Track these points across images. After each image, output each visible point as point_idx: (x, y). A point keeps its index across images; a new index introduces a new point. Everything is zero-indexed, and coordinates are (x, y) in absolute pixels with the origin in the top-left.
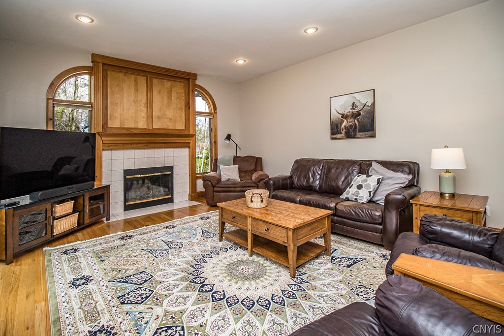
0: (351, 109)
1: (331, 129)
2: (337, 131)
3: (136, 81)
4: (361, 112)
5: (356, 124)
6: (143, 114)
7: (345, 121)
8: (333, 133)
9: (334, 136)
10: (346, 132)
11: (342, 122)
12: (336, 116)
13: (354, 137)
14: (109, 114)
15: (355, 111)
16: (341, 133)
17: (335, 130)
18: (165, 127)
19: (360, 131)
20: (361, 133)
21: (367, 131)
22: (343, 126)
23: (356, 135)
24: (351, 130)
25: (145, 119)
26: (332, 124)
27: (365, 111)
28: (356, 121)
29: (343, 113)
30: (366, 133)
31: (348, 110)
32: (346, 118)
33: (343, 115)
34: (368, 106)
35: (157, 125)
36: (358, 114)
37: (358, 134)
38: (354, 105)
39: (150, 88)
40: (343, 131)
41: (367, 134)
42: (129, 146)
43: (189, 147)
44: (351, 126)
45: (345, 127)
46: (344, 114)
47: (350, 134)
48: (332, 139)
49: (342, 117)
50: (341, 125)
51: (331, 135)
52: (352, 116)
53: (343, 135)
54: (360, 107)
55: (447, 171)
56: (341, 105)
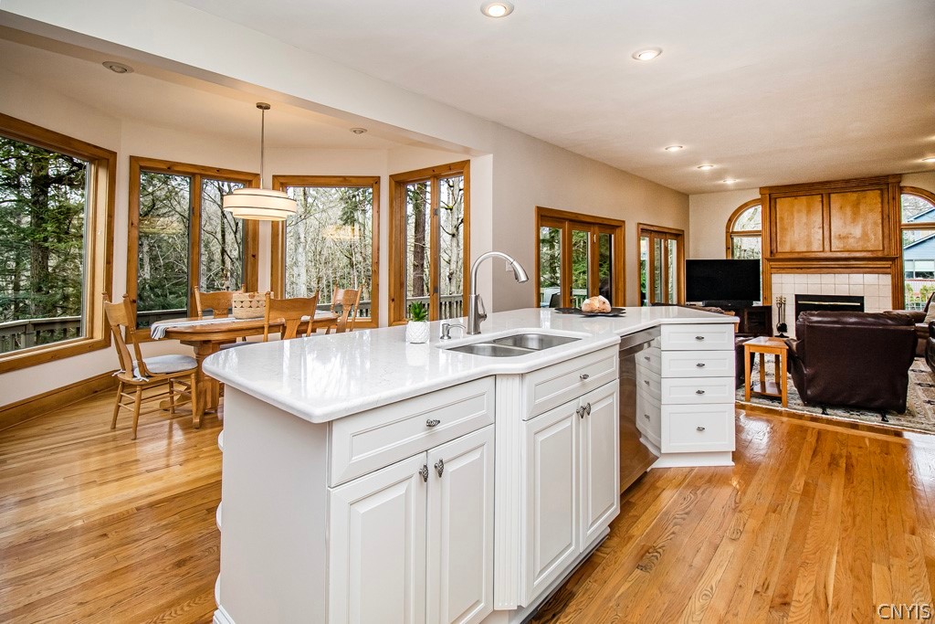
6: (818, 236)
18: (849, 248)
25: (820, 242)
35: (837, 247)
39: (828, 206)
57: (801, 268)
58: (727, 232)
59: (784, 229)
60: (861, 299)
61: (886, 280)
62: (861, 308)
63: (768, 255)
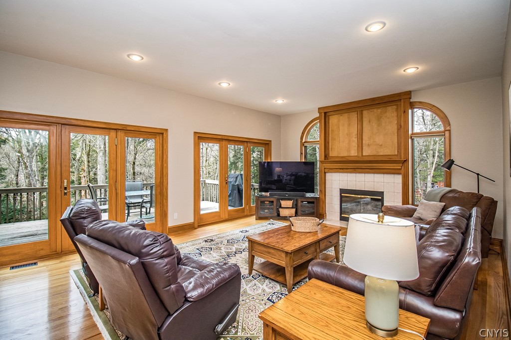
3: (349, 118)
6: (355, 144)
14: (330, 147)
18: (374, 153)
25: (356, 148)
35: (367, 152)
39: (361, 121)
42: (342, 170)
43: (401, 174)
57: (343, 169)
58: (301, 142)
59: (334, 139)
60: (381, 194)
61: (398, 179)
62: (382, 201)
63: (323, 159)
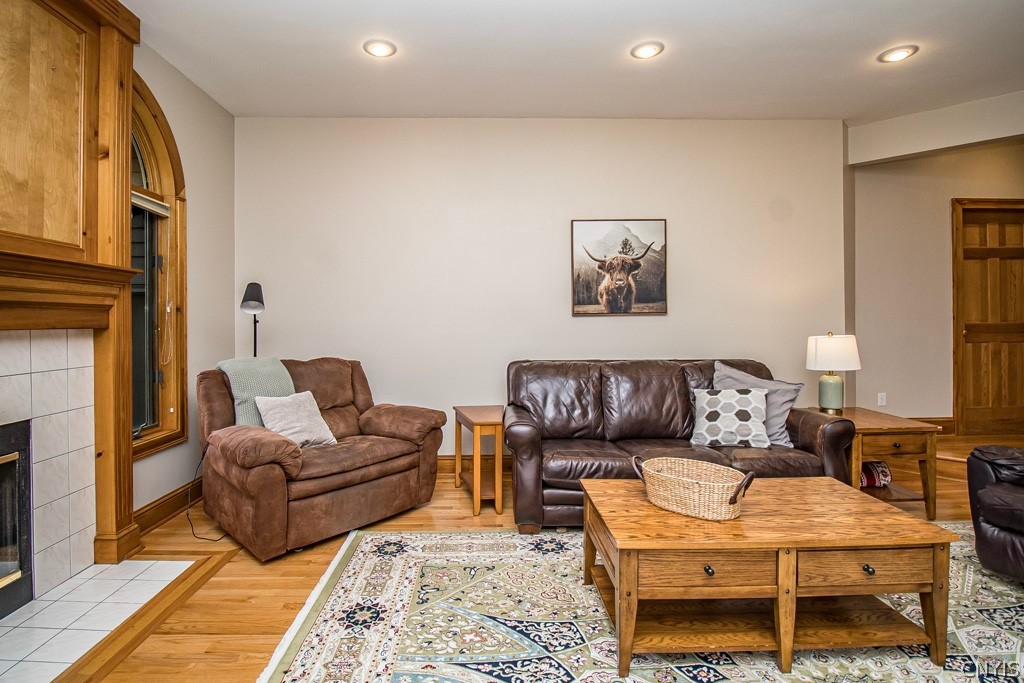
0: (620, 253)
1: (575, 292)
2: (589, 298)
4: (641, 261)
5: (629, 285)
7: (608, 276)
8: (577, 302)
9: (581, 309)
10: (608, 301)
11: (600, 278)
12: (586, 265)
13: (626, 311)
15: (629, 258)
16: (597, 303)
17: (583, 294)
19: (639, 300)
20: (641, 305)
21: (653, 301)
22: (602, 288)
23: (630, 308)
24: (621, 298)
26: (576, 281)
27: (648, 261)
28: (630, 278)
29: (603, 259)
30: (651, 305)
31: (613, 254)
32: (608, 272)
33: (602, 265)
34: (655, 251)
36: (636, 265)
37: (635, 307)
38: (626, 243)
40: (602, 297)
41: (653, 308)
43: (99, 331)
44: (620, 289)
45: (608, 291)
46: (604, 261)
47: (618, 305)
48: (575, 314)
49: (600, 267)
50: (598, 283)
51: (574, 304)
52: (623, 268)
53: (602, 308)
54: (638, 252)
55: (831, 373)
56: (598, 242)
